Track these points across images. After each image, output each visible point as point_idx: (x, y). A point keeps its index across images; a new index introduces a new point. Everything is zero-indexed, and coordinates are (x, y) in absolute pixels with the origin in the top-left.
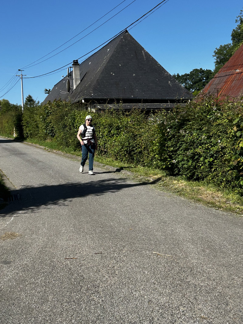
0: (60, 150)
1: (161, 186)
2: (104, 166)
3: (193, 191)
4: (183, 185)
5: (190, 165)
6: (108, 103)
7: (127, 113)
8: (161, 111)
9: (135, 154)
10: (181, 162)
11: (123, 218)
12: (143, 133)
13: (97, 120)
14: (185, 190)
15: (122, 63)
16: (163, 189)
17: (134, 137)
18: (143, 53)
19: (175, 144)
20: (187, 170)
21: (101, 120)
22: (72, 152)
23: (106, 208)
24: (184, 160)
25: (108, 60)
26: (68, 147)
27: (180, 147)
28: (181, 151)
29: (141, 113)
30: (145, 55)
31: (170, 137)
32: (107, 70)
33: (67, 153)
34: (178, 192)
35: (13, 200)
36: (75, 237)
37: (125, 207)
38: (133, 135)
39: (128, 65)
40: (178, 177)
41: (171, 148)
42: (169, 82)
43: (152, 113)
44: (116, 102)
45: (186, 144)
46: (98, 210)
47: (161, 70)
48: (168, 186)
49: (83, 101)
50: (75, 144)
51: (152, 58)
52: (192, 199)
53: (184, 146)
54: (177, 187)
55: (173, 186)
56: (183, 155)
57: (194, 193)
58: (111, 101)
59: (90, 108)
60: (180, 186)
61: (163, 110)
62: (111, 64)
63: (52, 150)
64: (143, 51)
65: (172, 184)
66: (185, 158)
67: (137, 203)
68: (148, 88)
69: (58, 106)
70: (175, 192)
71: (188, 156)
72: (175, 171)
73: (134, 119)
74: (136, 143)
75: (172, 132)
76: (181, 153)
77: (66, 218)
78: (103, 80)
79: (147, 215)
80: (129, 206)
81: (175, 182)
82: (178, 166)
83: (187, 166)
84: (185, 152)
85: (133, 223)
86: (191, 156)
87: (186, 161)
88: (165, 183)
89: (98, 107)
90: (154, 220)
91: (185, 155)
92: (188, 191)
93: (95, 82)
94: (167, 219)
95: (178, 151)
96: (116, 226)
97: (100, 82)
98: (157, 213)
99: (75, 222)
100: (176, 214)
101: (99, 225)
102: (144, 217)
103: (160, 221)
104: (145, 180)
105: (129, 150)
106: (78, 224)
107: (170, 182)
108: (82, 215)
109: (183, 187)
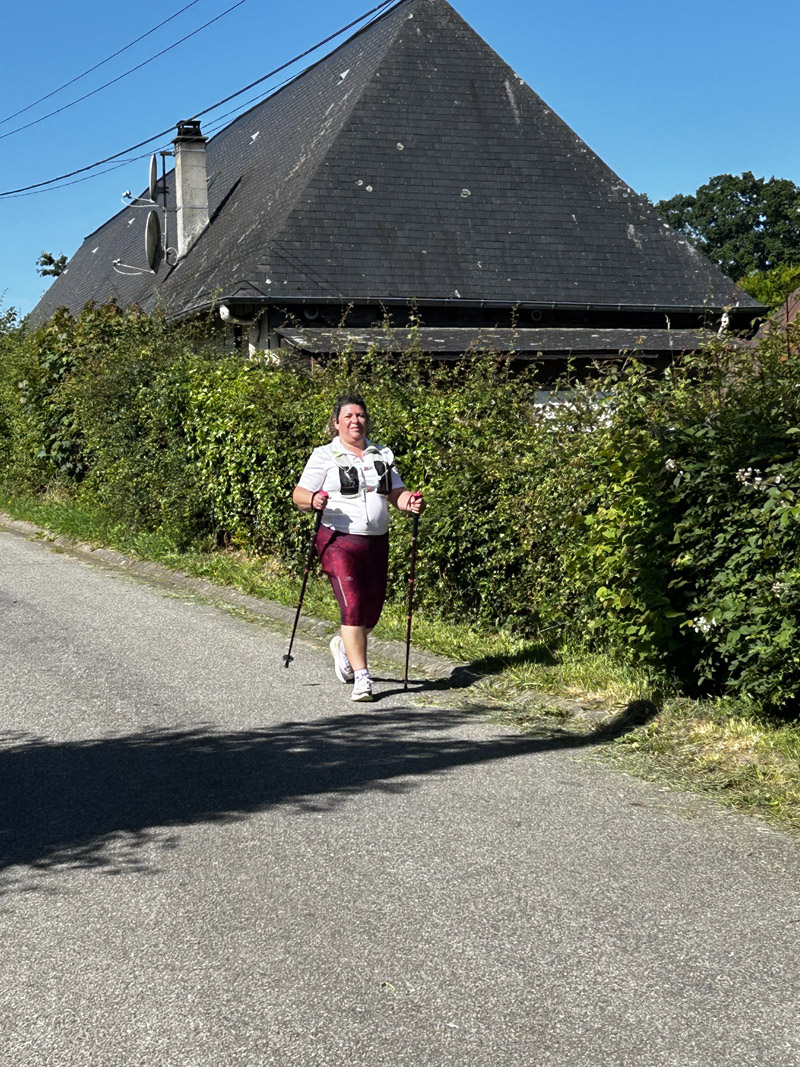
0: (109, 543)
1: (633, 751)
4: (747, 749)
5: (784, 646)
6: (348, 325)
7: (440, 374)
8: (620, 366)
9: (483, 574)
10: (736, 628)
11: (470, 952)
12: (525, 474)
13: (298, 406)
14: (764, 774)
15: (409, 138)
16: (651, 770)
17: (483, 492)
18: (509, 90)
19: (700, 538)
20: (765, 669)
21: (317, 403)
22: (169, 555)
23: (371, 882)
24: (748, 617)
25: (345, 119)
26: (151, 530)
27: (728, 553)
28: (738, 567)
29: (511, 377)
30: (518, 104)
31: (678, 500)
32: (337, 169)
33: (144, 559)
34: (729, 785)
37: (471, 875)
38: (475, 481)
39: (437, 146)
40: (714, 699)
41: (683, 557)
42: (631, 229)
43: (572, 374)
44: (391, 319)
45: (763, 537)
46: (326, 895)
47: (590, 173)
48: (672, 748)
49: (224, 312)
50: (182, 519)
51: (552, 114)
53: (752, 547)
54: (716, 757)
55: (694, 754)
56: (748, 592)
58: (365, 315)
59: (255, 345)
60: (734, 753)
61: (630, 364)
62: (358, 142)
63: (75, 543)
64: (507, 84)
65: (691, 741)
66: (758, 611)
67: (529, 852)
68: (533, 254)
69: (106, 334)
70: (716, 790)
71: (776, 600)
72: (698, 672)
73: (478, 405)
74: (488, 522)
75: (688, 476)
76: (733, 580)
77: (156, 946)
78: (320, 215)
79: (597, 930)
80: (489, 870)
81: (705, 729)
82: (716, 644)
83: (770, 650)
84: (757, 578)
85: (531, 984)
86: (791, 598)
87: (764, 622)
88: (650, 735)
89: (297, 343)
90: (640, 965)
91: (754, 592)
92: (782, 781)
93: (281, 224)
94: (711, 961)
95: (716, 573)
96: (437, 1009)
97: (305, 223)
98: (649, 919)
99: (207, 977)
100: (754, 932)
101: (345, 997)
102: (584, 949)
103: (674, 976)
104: (547, 713)
105: (454, 556)
106: (227, 991)
107: (678, 729)
108: (242, 929)
109: (748, 757)
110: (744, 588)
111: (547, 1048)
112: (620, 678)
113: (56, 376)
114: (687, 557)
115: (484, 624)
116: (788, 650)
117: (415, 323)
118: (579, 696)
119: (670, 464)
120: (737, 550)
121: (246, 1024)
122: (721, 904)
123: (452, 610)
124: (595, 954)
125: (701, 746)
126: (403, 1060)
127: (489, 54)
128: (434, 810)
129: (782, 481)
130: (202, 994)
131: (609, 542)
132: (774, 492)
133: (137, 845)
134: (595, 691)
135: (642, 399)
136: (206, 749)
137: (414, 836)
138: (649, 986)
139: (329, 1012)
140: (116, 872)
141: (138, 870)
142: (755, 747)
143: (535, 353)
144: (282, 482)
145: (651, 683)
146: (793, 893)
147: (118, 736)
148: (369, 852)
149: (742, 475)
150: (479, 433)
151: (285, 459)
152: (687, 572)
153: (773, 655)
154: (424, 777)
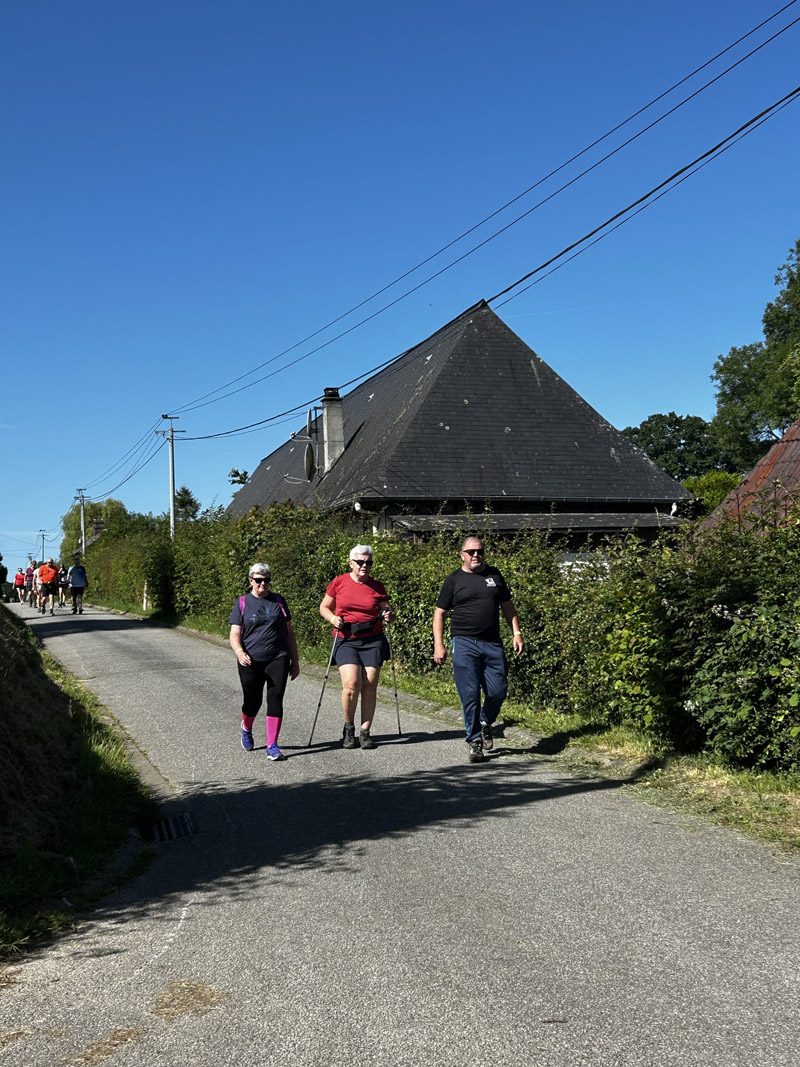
1: (647, 788)
2: (437, 709)
3: (767, 809)
4: (722, 786)
5: (744, 718)
6: (443, 513)
7: (503, 545)
8: (623, 539)
9: (537, 672)
10: (711, 707)
11: (568, 921)
12: (563, 607)
13: (411, 564)
14: (736, 802)
15: (471, 396)
16: (662, 800)
17: (536, 618)
18: (533, 366)
19: (684, 649)
20: (731, 733)
21: (424, 563)
23: (496, 875)
24: (718, 700)
25: (431, 386)
27: (704, 658)
28: (710, 668)
29: (550, 546)
30: (539, 373)
32: (427, 416)
33: (312, 663)
34: (714, 810)
35: (171, 837)
36: (423, 1006)
37: (559, 870)
38: (529, 612)
39: (489, 401)
40: (696, 754)
41: (674, 661)
42: (613, 450)
43: (591, 544)
44: (471, 509)
45: (727, 648)
46: (468, 884)
47: (587, 416)
49: (357, 507)
51: (561, 379)
52: (772, 839)
53: (721, 654)
54: (703, 791)
55: (687, 789)
56: (717, 684)
57: (773, 815)
58: (455, 507)
59: (378, 528)
60: (714, 788)
61: (630, 538)
62: (439, 400)
64: (532, 362)
65: (684, 781)
66: (725, 696)
67: (594, 855)
68: (551, 467)
69: (284, 521)
70: (705, 812)
71: (738, 689)
72: (685, 736)
73: (529, 564)
74: (539, 639)
75: (676, 609)
76: (708, 676)
77: (367, 916)
78: (417, 445)
79: (648, 906)
80: (571, 867)
81: (693, 773)
82: (697, 718)
83: (734, 720)
84: (724, 674)
85: (612, 942)
86: (748, 688)
87: (729, 703)
88: (657, 777)
89: (404, 526)
90: (680, 929)
91: (722, 684)
92: (748, 807)
93: (392, 451)
94: (726, 926)
95: (696, 672)
96: (555, 958)
97: (408, 450)
98: (680, 898)
99: (403, 937)
100: (749, 906)
101: (494, 951)
102: (642, 918)
103: (703, 936)
104: (587, 763)
105: (515, 660)
106: (418, 946)
107: (675, 772)
108: (419, 906)
109: (723, 791)
110: (715, 681)
111: (632, 984)
112: (631, 740)
113: (253, 547)
114: (677, 661)
115: (536, 704)
116: (746, 721)
117: (488, 512)
118: (606, 751)
119: (665, 602)
120: (710, 657)
121: (435, 968)
122: (724, 889)
123: (514, 695)
124: (649, 922)
125: (692, 784)
126: (540, 992)
127: (521, 344)
128: (527, 827)
129: (742, 613)
130: (403, 948)
131: (623, 652)
132: (736, 620)
133: (340, 853)
134: (617, 748)
135: (639, 560)
136: (371, 789)
137: (518, 845)
138: (689, 943)
139: (486, 960)
140: (331, 871)
141: (346, 870)
142: (727, 785)
143: (567, 529)
144: (401, 613)
145: (653, 743)
146: (769, 881)
147: (314, 781)
148: (491, 855)
149: (716, 609)
150: (531, 581)
151: (403, 599)
152: (677, 671)
153: (737, 724)
154: (517, 808)
